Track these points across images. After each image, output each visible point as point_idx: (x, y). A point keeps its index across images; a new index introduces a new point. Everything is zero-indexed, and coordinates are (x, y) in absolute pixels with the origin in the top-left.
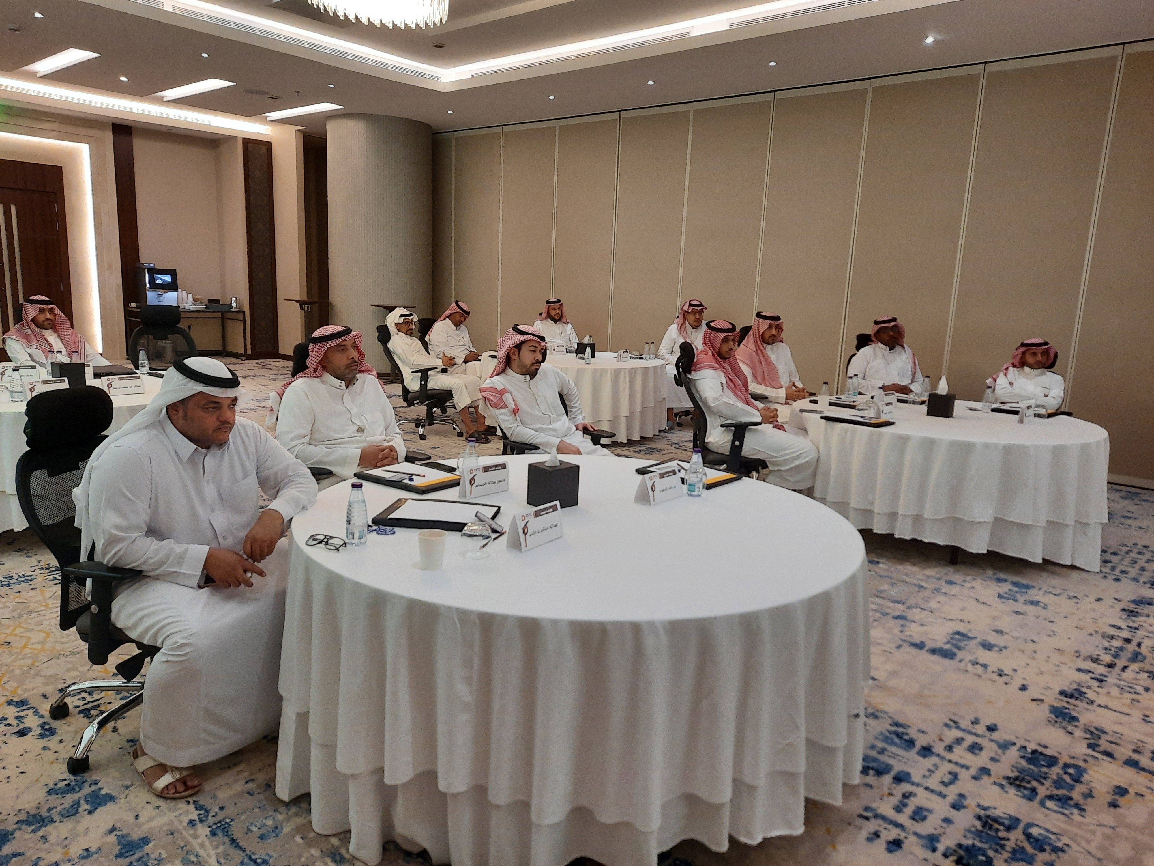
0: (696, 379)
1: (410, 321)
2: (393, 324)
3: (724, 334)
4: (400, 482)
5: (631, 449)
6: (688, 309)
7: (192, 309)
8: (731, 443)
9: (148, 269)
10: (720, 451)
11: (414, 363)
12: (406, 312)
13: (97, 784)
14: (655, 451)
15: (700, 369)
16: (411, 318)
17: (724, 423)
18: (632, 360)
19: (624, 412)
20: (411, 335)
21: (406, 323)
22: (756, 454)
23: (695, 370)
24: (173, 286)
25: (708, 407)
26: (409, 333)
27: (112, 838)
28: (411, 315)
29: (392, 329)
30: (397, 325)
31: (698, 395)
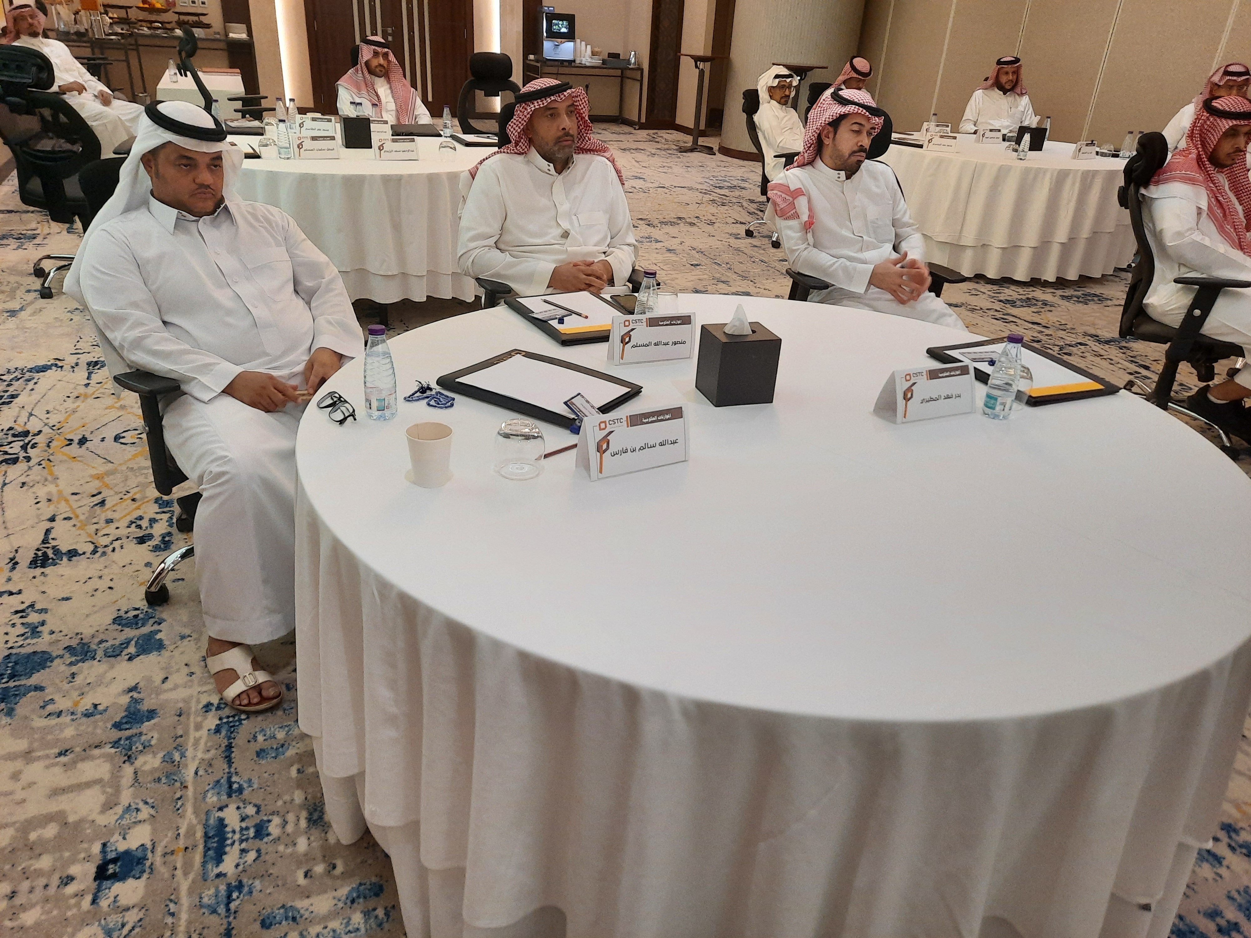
0: (1154, 196)
1: (787, 85)
2: (765, 88)
3: (1231, 123)
4: (546, 322)
5: (1059, 292)
6: (1220, 81)
7: (588, 64)
8: (1186, 311)
9: (546, 14)
10: (1167, 321)
11: (780, 145)
12: (786, 72)
13: (160, 624)
14: (1096, 299)
15: (1166, 181)
16: (788, 80)
17: (1185, 276)
18: (1099, 157)
19: (1061, 235)
20: (785, 104)
21: (781, 87)
22: (1227, 334)
23: (1157, 183)
24: (570, 36)
25: (1162, 247)
26: (783, 101)
27: (125, 700)
28: (790, 76)
29: (763, 95)
30: (771, 89)
31: (1151, 225)
